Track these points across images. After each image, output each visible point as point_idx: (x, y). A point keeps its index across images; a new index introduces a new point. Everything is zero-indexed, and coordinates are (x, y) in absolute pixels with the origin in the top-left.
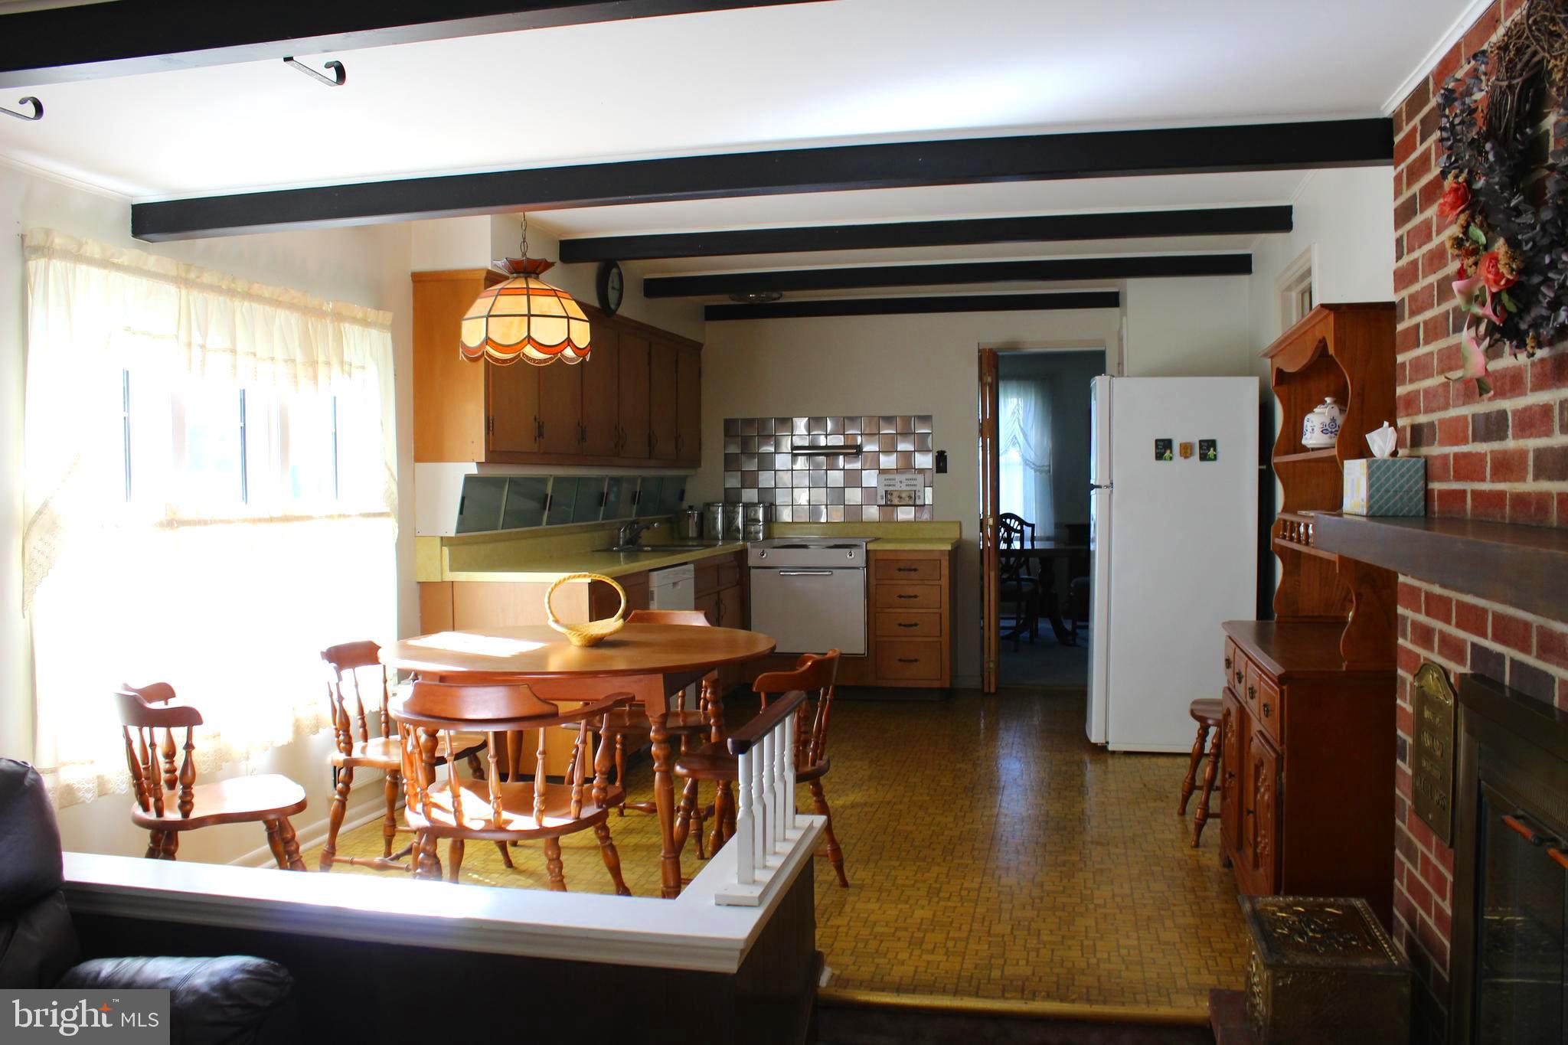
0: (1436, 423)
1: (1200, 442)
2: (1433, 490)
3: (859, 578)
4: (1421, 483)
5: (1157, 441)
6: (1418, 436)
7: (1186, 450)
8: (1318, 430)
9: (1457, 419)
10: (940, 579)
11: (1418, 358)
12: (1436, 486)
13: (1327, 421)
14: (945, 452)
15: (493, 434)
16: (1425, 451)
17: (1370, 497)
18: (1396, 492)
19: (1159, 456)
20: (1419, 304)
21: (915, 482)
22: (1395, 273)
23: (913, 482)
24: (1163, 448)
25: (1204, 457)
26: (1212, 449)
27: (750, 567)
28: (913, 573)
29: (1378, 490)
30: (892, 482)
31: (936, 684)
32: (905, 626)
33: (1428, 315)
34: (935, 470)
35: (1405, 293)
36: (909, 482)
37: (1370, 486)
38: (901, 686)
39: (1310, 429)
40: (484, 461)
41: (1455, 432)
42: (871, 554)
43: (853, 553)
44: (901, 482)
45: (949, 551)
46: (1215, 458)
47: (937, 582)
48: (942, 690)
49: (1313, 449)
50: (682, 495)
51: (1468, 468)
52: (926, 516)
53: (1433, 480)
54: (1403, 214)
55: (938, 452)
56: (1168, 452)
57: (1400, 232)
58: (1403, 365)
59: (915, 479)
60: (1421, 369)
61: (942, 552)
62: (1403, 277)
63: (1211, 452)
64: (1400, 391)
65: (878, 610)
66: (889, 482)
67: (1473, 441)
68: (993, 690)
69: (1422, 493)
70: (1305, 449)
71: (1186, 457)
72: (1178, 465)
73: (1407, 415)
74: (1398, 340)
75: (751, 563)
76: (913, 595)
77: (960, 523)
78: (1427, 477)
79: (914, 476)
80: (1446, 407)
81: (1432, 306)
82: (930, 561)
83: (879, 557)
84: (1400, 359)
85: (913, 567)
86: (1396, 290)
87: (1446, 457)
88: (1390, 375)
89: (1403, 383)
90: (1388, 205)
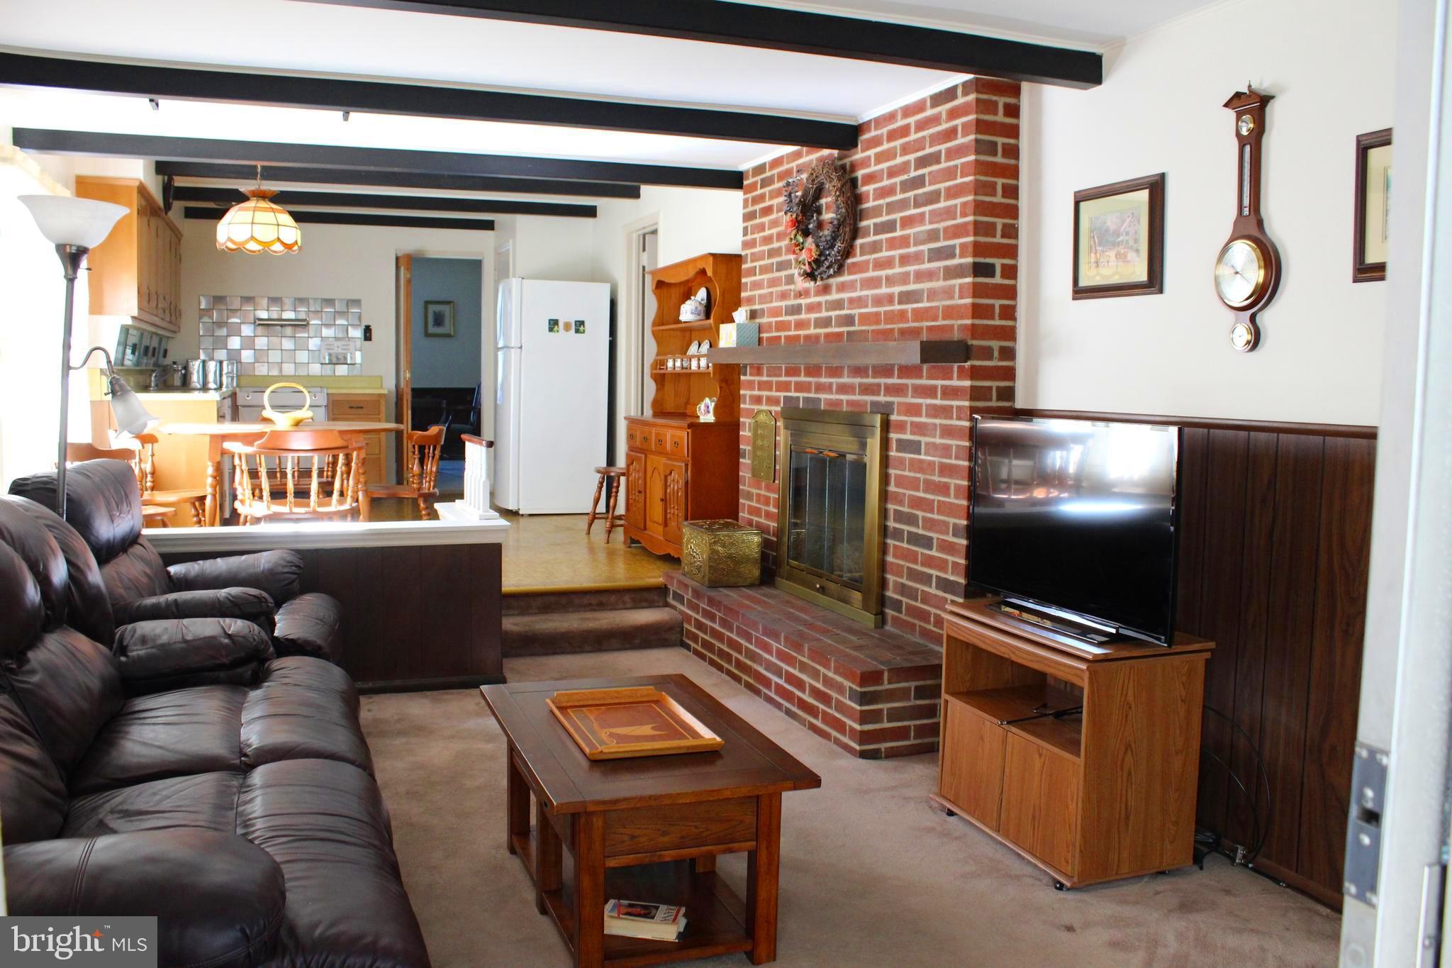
0: (766, 309)
1: (576, 321)
2: (763, 337)
4: (757, 334)
5: (550, 320)
6: (753, 315)
7: (567, 327)
8: (689, 313)
9: (777, 307)
11: (754, 281)
12: (764, 335)
13: (694, 308)
14: (370, 326)
16: (758, 321)
17: (738, 339)
18: (747, 338)
19: (551, 330)
20: (755, 258)
21: (349, 347)
22: (742, 242)
23: (346, 347)
24: (553, 324)
25: (577, 331)
26: (582, 326)
28: (360, 410)
29: (741, 336)
30: (332, 347)
33: (762, 263)
34: (363, 339)
35: (749, 252)
36: (344, 347)
37: (737, 335)
39: (684, 312)
40: (136, 315)
41: (776, 312)
42: (330, 397)
44: (338, 347)
45: (385, 394)
46: (584, 332)
49: (685, 322)
50: (165, 354)
51: (781, 326)
52: (356, 372)
53: (763, 333)
54: (748, 217)
55: (365, 326)
56: (556, 327)
57: (745, 224)
58: (746, 284)
59: (348, 345)
60: (757, 285)
61: (379, 395)
62: (746, 245)
63: (582, 328)
64: (743, 295)
66: (329, 347)
67: (786, 315)
69: (757, 338)
70: (680, 322)
71: (567, 331)
72: (561, 335)
73: (748, 305)
74: (743, 273)
75: (239, 403)
77: (381, 377)
78: (760, 332)
79: (348, 343)
80: (771, 302)
81: (765, 259)
83: (335, 399)
84: (744, 280)
85: (360, 405)
86: (742, 250)
87: (771, 323)
88: (738, 288)
89: (746, 291)
90: (739, 211)
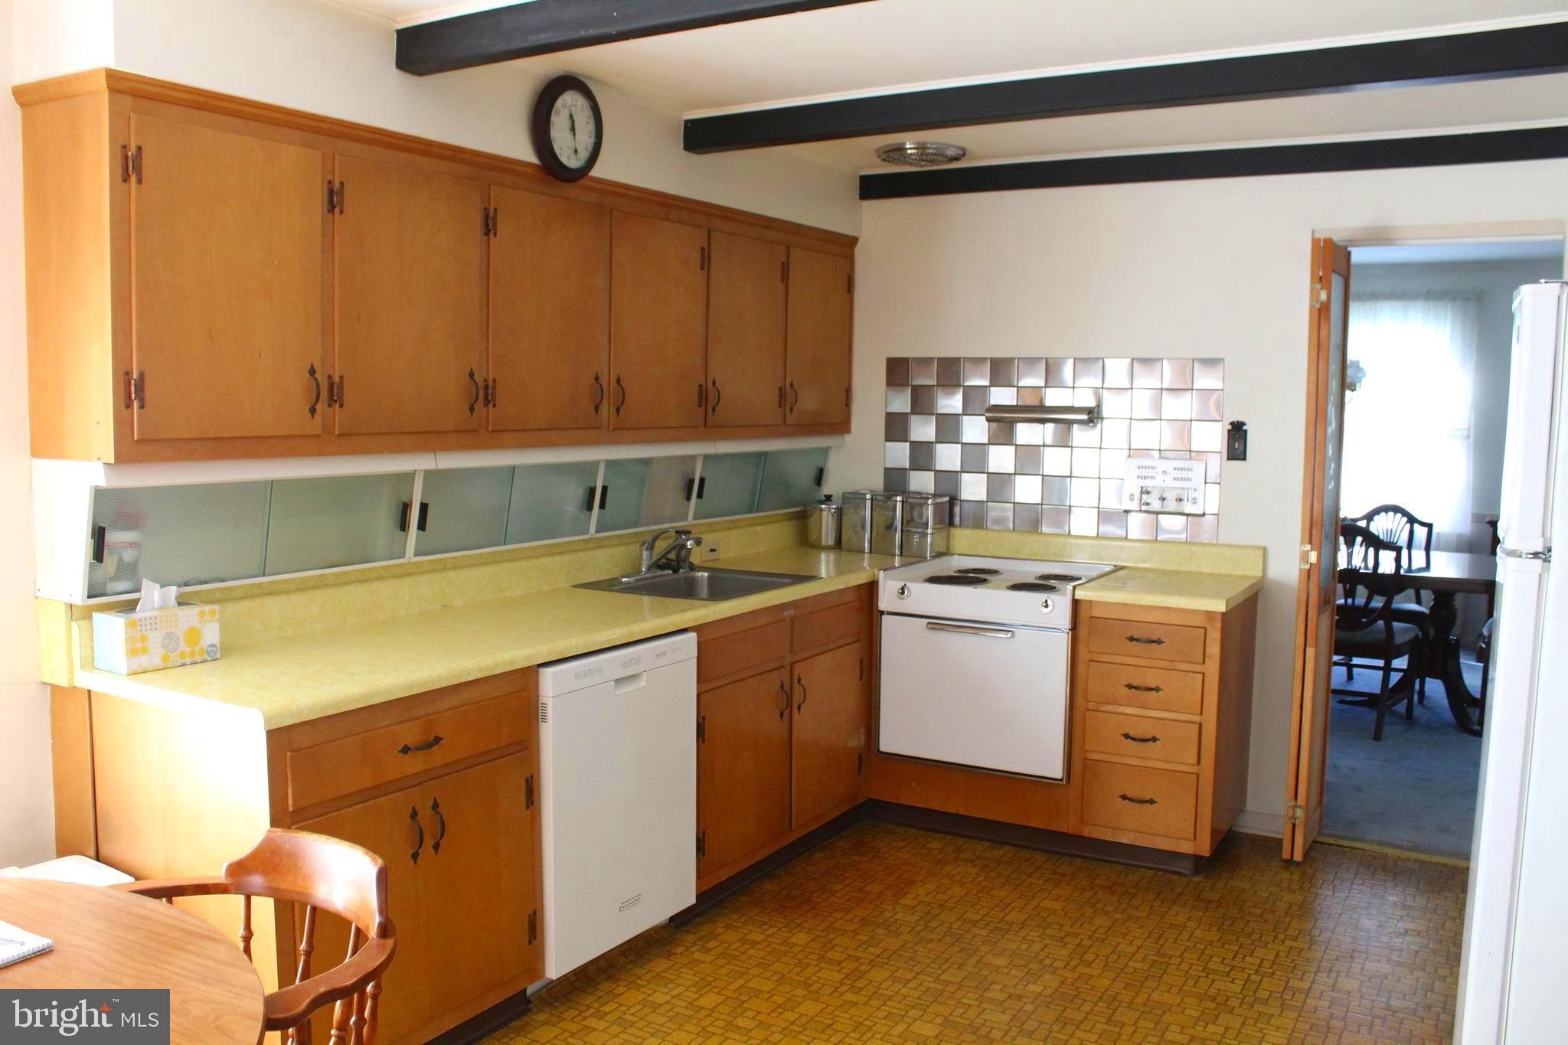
3: (1060, 645)
10: (1204, 663)
14: (1243, 424)
15: (142, 407)
21: (1190, 475)
23: (1184, 474)
27: (882, 613)
28: (1154, 647)
30: (1150, 473)
31: (1187, 848)
32: (1133, 739)
34: (1225, 453)
36: (1179, 474)
38: (1124, 841)
40: (113, 462)
42: (1083, 608)
43: (1050, 602)
44: (1165, 473)
45: (1223, 613)
47: (1199, 668)
48: (1197, 858)
50: (819, 477)
52: (1204, 533)
55: (1232, 423)
59: (1190, 469)
61: (1210, 615)
65: (1091, 706)
66: (1144, 472)
68: (1298, 856)
75: (883, 605)
76: (1153, 685)
77: (1265, 549)
79: (1188, 464)
82: (1190, 626)
83: (1096, 613)
85: (1155, 637)
